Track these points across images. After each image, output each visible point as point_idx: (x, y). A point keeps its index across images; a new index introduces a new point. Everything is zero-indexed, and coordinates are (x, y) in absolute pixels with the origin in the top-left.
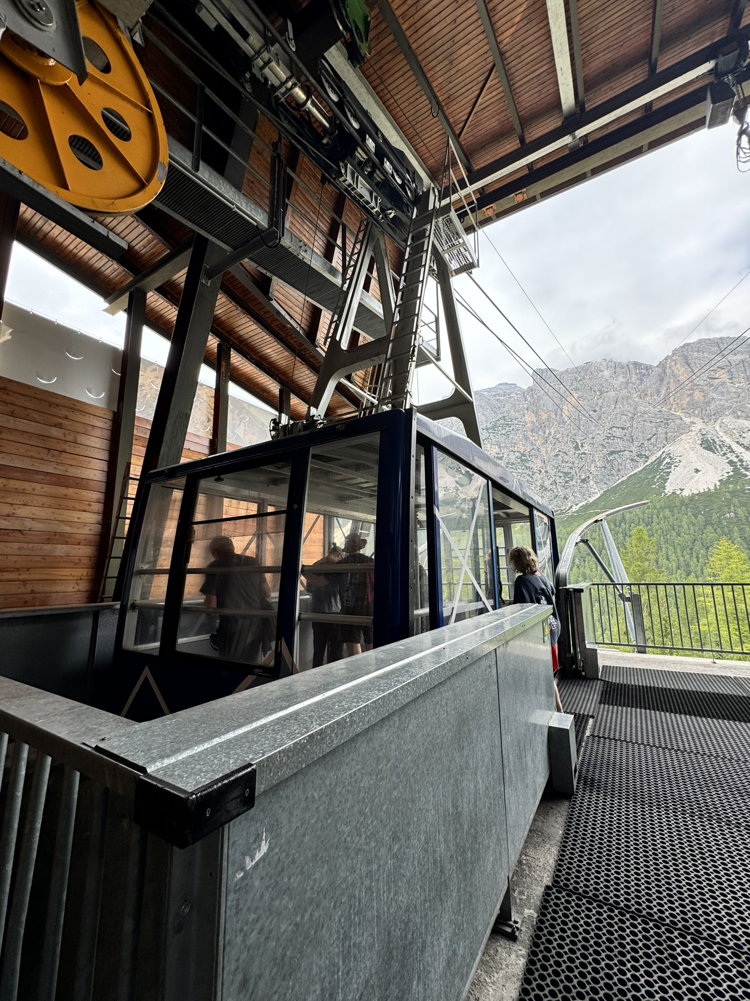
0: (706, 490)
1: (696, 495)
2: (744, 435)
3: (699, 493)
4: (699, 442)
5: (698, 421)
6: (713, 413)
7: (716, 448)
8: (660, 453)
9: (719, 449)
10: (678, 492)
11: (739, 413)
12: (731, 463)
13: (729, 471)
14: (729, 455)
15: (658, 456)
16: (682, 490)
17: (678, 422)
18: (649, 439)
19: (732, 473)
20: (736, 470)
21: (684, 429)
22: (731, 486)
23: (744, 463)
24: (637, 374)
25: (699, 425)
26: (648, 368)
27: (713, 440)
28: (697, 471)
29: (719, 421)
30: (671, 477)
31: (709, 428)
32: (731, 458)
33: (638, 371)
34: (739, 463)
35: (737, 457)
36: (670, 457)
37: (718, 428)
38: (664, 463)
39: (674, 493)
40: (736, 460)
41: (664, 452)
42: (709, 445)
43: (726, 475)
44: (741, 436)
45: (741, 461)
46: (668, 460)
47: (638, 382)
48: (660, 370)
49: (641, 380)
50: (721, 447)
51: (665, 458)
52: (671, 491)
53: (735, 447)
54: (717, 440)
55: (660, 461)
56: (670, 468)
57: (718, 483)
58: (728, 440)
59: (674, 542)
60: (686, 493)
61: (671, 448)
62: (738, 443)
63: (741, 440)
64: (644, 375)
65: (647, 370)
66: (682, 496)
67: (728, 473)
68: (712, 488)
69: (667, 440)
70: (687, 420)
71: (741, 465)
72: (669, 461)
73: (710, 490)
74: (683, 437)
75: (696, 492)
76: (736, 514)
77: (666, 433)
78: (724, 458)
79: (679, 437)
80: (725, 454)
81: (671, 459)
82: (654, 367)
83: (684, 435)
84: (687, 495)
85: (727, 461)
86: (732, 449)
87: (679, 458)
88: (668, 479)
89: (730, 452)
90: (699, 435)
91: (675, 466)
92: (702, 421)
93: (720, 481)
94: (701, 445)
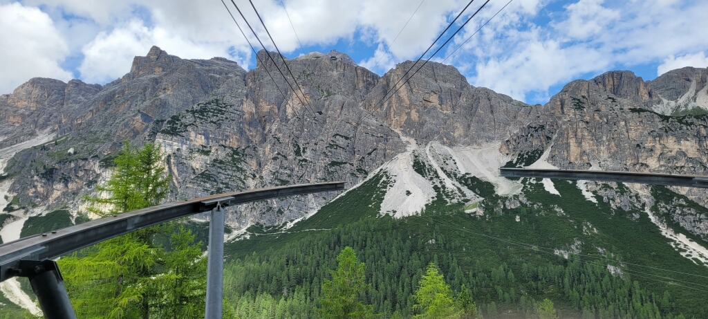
0: (415, 214)
1: (406, 218)
2: (447, 162)
3: (409, 216)
4: (412, 163)
5: (413, 141)
6: (425, 135)
7: (425, 172)
8: (379, 170)
10: (391, 214)
11: (445, 139)
12: (436, 188)
13: (434, 196)
14: (435, 180)
15: (376, 173)
16: (395, 212)
17: (396, 139)
18: (370, 154)
19: (436, 199)
20: (439, 196)
21: (400, 148)
22: (434, 212)
23: (446, 189)
24: (364, 82)
25: (413, 146)
26: (375, 77)
27: (424, 163)
28: (408, 193)
29: (429, 145)
30: (386, 197)
31: (420, 150)
32: (436, 184)
33: (365, 78)
34: (442, 190)
35: (441, 182)
36: (387, 176)
37: (428, 152)
38: (381, 181)
39: (387, 215)
40: (439, 186)
41: (381, 170)
42: (420, 167)
43: (431, 200)
44: (445, 162)
45: (444, 187)
46: (384, 179)
47: (364, 90)
48: (385, 83)
49: (367, 88)
50: (429, 172)
51: (382, 176)
52: (385, 212)
53: (440, 173)
54: (426, 163)
55: (377, 178)
56: (385, 187)
57: (425, 208)
58: (436, 166)
59: (383, 269)
60: (398, 216)
61: (388, 166)
62: (442, 168)
63: (445, 166)
64: (370, 84)
65: (373, 79)
66: (394, 218)
67: (433, 198)
68: (419, 212)
69: (385, 157)
70: (404, 139)
71: (444, 192)
72: (386, 180)
73: (417, 214)
74: (399, 156)
75: (406, 215)
76: (436, 240)
77: (385, 150)
78: (431, 182)
79: (395, 155)
80: (431, 179)
81: (388, 178)
82: (380, 78)
83: (400, 154)
84: (398, 218)
85: (433, 186)
86: (437, 175)
87: (394, 178)
88: (383, 199)
89: (436, 177)
90: (412, 156)
91: (390, 186)
92: (415, 142)
93: (426, 205)
94: (414, 166)
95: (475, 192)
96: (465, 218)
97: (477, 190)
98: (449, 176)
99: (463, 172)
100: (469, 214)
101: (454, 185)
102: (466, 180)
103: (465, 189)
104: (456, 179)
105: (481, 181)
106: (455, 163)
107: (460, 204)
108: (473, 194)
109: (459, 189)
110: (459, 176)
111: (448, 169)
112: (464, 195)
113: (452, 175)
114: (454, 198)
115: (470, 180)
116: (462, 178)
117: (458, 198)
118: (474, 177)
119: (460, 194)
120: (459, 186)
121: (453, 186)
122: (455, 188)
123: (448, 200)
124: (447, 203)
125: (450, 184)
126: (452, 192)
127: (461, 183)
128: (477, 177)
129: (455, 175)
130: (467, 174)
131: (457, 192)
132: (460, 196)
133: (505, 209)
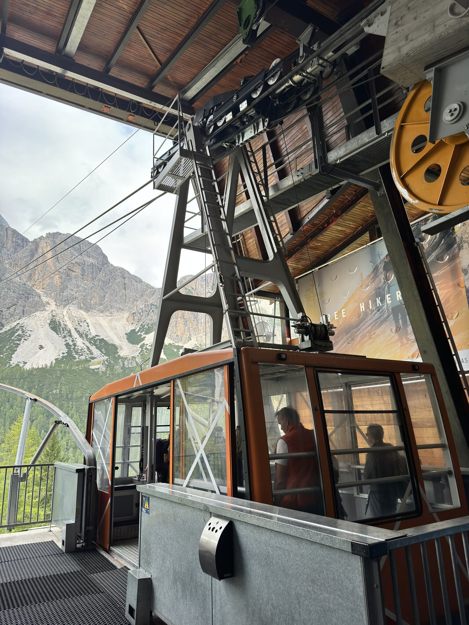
0: (44, 366)
1: (35, 369)
2: (81, 324)
3: (38, 368)
4: (49, 321)
5: (53, 303)
6: (64, 299)
7: (60, 330)
8: (15, 323)
9: (62, 332)
10: (21, 365)
11: (82, 305)
12: (67, 345)
13: (65, 352)
14: (67, 339)
15: (13, 326)
16: (25, 363)
17: (37, 298)
18: (9, 308)
19: (66, 354)
20: (69, 353)
21: (40, 306)
22: (63, 365)
23: (76, 347)
24: (13, 242)
25: (53, 306)
26: (25, 240)
27: (60, 323)
28: (41, 347)
29: (67, 307)
30: (19, 349)
31: (59, 311)
32: (68, 342)
33: (14, 240)
34: (73, 347)
35: (73, 341)
36: (22, 330)
37: (65, 313)
38: (17, 334)
39: (17, 365)
40: (71, 343)
41: (18, 324)
42: (55, 326)
43: (61, 355)
44: (79, 324)
45: (75, 345)
46: (20, 332)
47: (12, 249)
48: (34, 247)
49: (16, 249)
50: (63, 330)
51: (18, 330)
52: (16, 363)
53: (74, 332)
54: (62, 323)
55: (13, 331)
56: (20, 340)
57: (54, 362)
58: (70, 326)
59: (5, 415)
60: (28, 367)
61: (25, 321)
62: (76, 329)
63: (78, 327)
64: (19, 245)
65: (23, 242)
66: (24, 369)
67: (63, 353)
68: (49, 365)
69: (23, 313)
70: (44, 299)
71: (74, 349)
73: (46, 367)
75: (35, 367)
76: (60, 391)
77: (24, 306)
78: (64, 340)
79: (34, 312)
80: (65, 337)
81: (23, 332)
82: (29, 242)
83: (38, 312)
84: (28, 369)
85: (65, 343)
86: (71, 334)
87: (29, 332)
88: (16, 350)
89: (69, 336)
90: (50, 315)
91: (25, 339)
92: (55, 303)
93: (56, 359)
94: (50, 324)
95: (101, 351)
96: (89, 373)
97: (103, 350)
98: (81, 336)
99: (94, 334)
100: (93, 370)
101: (84, 344)
102: (95, 341)
103: (93, 348)
104: (87, 339)
105: (108, 343)
106: (88, 326)
107: (87, 361)
108: (99, 352)
109: (88, 348)
110: (89, 336)
111: (81, 330)
112: (92, 354)
113: (84, 336)
114: (82, 355)
115: (98, 341)
116: (92, 338)
117: (86, 355)
118: (103, 339)
119: (88, 352)
120: (89, 345)
121: (84, 346)
122: (85, 347)
123: (77, 356)
124: (76, 359)
125: (80, 342)
126: (81, 350)
127: (90, 343)
128: (105, 339)
129: (87, 336)
130: (97, 336)
131: (86, 350)
132: (88, 354)
133: (123, 367)
